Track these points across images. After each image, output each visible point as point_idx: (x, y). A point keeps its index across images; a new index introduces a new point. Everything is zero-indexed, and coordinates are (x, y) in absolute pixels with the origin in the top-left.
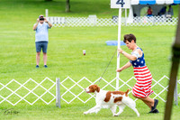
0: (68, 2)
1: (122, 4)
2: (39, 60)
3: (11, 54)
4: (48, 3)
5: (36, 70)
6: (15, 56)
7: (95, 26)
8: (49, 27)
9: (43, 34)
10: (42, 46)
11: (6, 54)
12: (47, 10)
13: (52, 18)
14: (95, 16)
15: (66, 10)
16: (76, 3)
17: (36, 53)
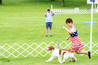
0: (63, 1)
1: (94, 1)
2: (47, 32)
3: (33, 29)
4: (53, 2)
5: (46, 38)
6: (35, 30)
7: (78, 14)
8: (53, 15)
9: (49, 19)
10: (49, 25)
11: (30, 30)
12: (52, 6)
13: (54, 10)
14: (78, 8)
15: (62, 5)
16: (68, 1)
17: (46, 29)
